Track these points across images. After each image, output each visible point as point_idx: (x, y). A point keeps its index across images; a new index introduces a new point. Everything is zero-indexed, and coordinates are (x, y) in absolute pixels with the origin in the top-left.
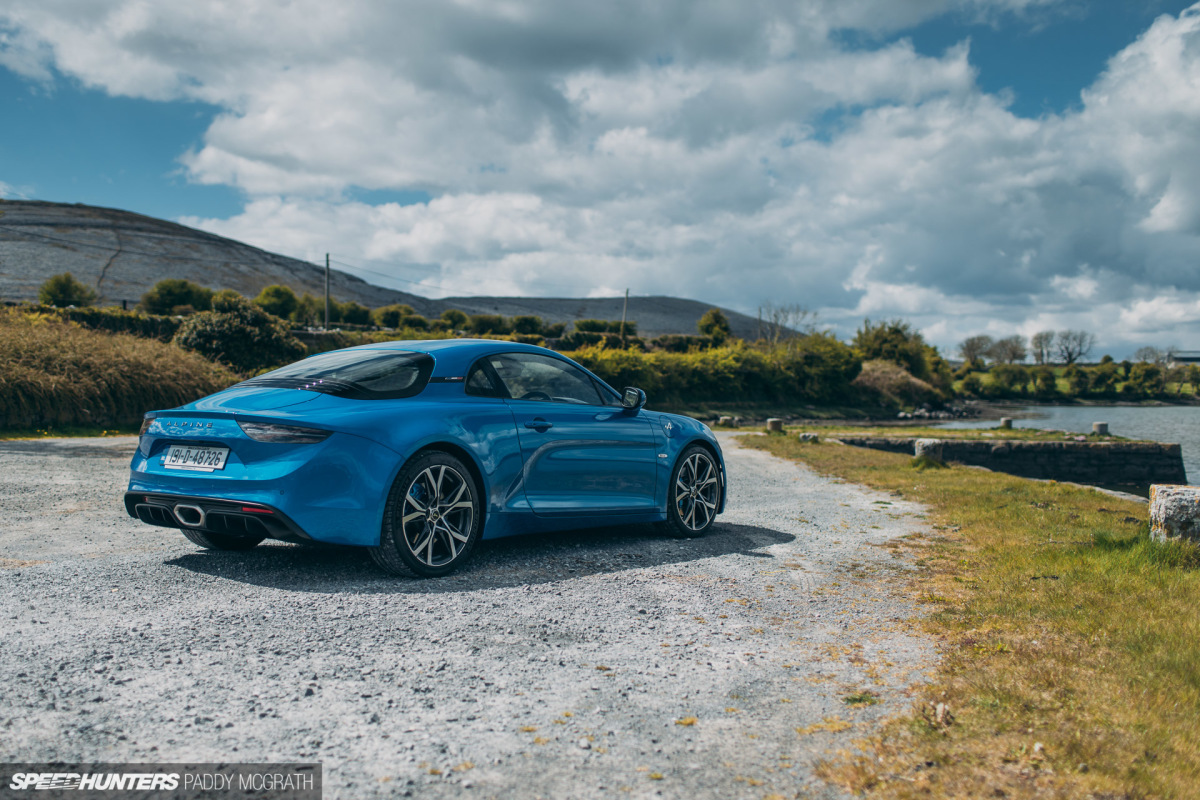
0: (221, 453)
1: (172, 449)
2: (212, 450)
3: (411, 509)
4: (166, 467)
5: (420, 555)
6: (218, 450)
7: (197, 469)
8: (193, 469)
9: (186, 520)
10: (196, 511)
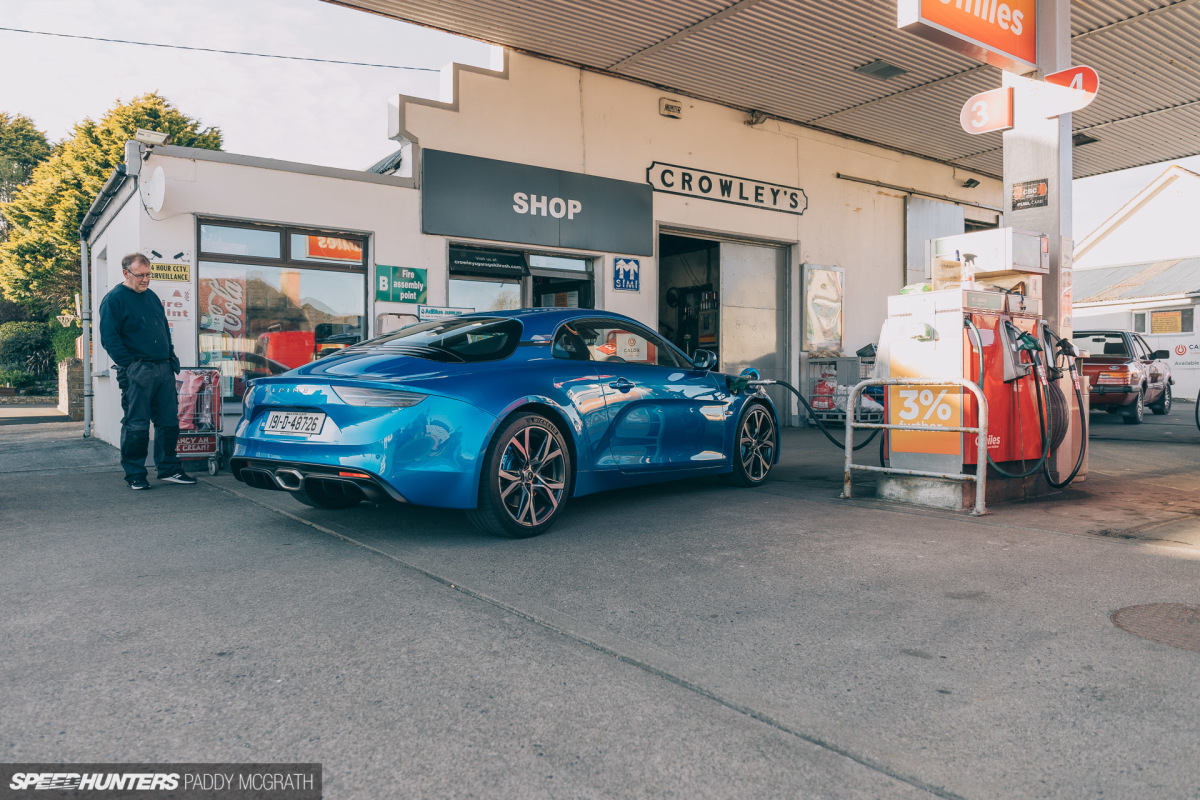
0: (317, 419)
1: (273, 414)
2: (309, 415)
3: (506, 483)
4: (266, 433)
5: (525, 520)
6: (314, 415)
7: (295, 435)
8: (291, 435)
9: (286, 485)
10: (294, 475)
